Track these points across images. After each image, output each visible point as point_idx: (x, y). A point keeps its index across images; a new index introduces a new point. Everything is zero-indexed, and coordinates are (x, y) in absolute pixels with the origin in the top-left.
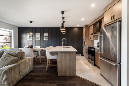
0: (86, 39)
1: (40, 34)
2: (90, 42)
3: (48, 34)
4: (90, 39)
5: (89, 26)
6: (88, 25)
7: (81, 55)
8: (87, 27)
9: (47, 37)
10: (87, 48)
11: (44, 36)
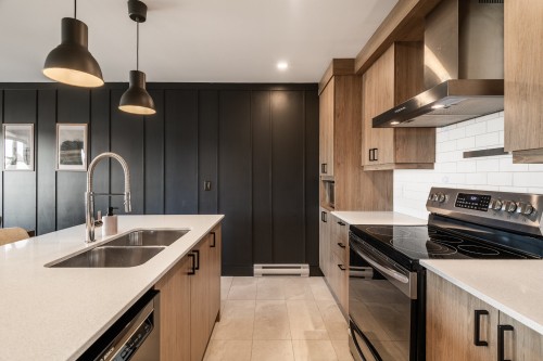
0: (337, 164)
1: (29, 127)
2: (367, 187)
3: (83, 128)
4: (365, 161)
5: (358, 66)
6: (352, 62)
7: (305, 269)
8: (349, 73)
9: (79, 145)
10: (343, 235)
11: (60, 141)
